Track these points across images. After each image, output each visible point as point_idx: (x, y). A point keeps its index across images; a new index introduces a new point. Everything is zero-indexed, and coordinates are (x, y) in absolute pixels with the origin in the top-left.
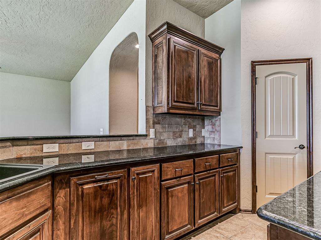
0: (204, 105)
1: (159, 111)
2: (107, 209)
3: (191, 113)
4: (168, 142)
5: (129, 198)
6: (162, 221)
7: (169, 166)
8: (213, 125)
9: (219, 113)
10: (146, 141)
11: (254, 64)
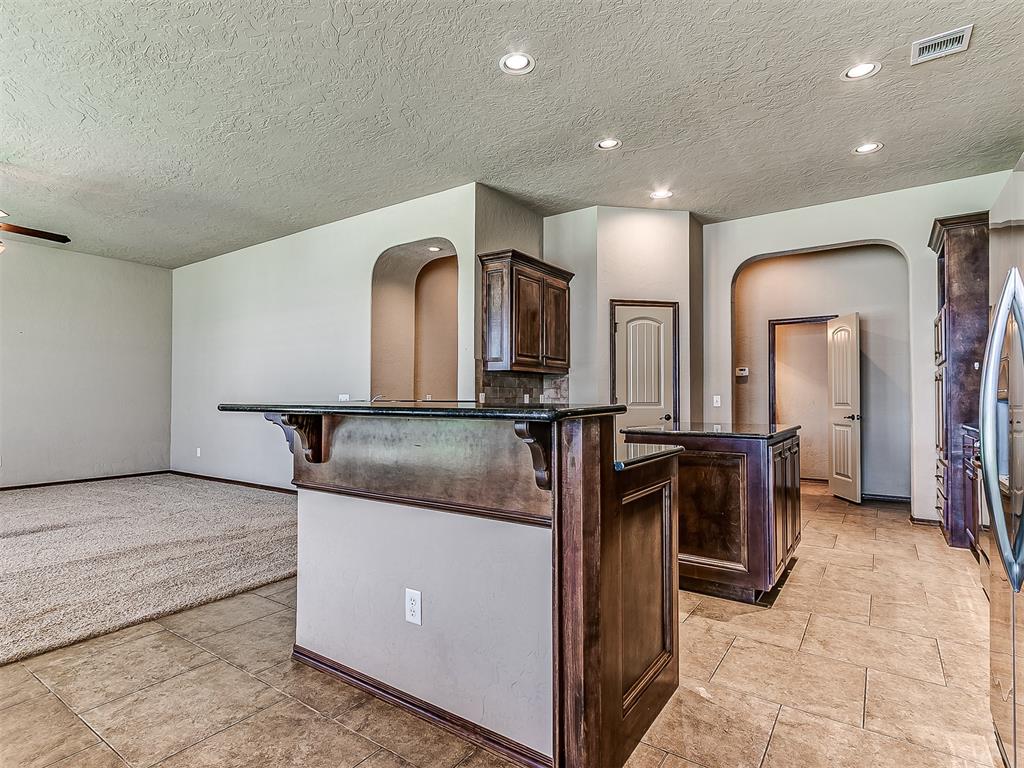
0: (550, 359)
3: (530, 370)
8: (558, 388)
9: (566, 370)
11: (614, 303)
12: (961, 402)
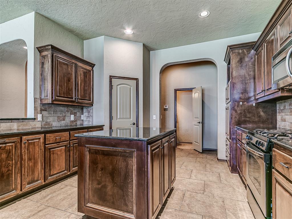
0: (80, 99)
1: (46, 102)
2: (5, 160)
3: (71, 104)
4: (53, 124)
5: (21, 155)
6: (46, 168)
7: (51, 136)
8: (89, 112)
9: (92, 105)
10: (34, 123)
11: (111, 77)
12: (236, 117)
